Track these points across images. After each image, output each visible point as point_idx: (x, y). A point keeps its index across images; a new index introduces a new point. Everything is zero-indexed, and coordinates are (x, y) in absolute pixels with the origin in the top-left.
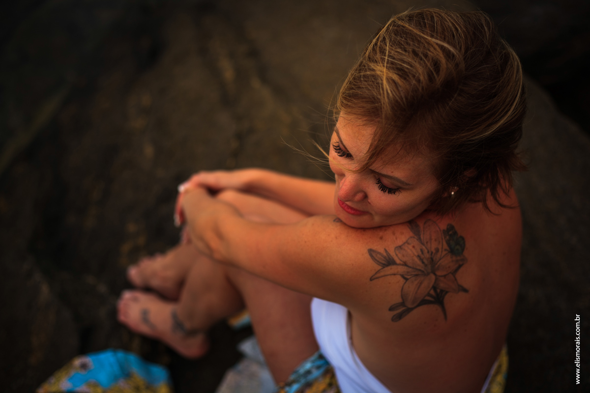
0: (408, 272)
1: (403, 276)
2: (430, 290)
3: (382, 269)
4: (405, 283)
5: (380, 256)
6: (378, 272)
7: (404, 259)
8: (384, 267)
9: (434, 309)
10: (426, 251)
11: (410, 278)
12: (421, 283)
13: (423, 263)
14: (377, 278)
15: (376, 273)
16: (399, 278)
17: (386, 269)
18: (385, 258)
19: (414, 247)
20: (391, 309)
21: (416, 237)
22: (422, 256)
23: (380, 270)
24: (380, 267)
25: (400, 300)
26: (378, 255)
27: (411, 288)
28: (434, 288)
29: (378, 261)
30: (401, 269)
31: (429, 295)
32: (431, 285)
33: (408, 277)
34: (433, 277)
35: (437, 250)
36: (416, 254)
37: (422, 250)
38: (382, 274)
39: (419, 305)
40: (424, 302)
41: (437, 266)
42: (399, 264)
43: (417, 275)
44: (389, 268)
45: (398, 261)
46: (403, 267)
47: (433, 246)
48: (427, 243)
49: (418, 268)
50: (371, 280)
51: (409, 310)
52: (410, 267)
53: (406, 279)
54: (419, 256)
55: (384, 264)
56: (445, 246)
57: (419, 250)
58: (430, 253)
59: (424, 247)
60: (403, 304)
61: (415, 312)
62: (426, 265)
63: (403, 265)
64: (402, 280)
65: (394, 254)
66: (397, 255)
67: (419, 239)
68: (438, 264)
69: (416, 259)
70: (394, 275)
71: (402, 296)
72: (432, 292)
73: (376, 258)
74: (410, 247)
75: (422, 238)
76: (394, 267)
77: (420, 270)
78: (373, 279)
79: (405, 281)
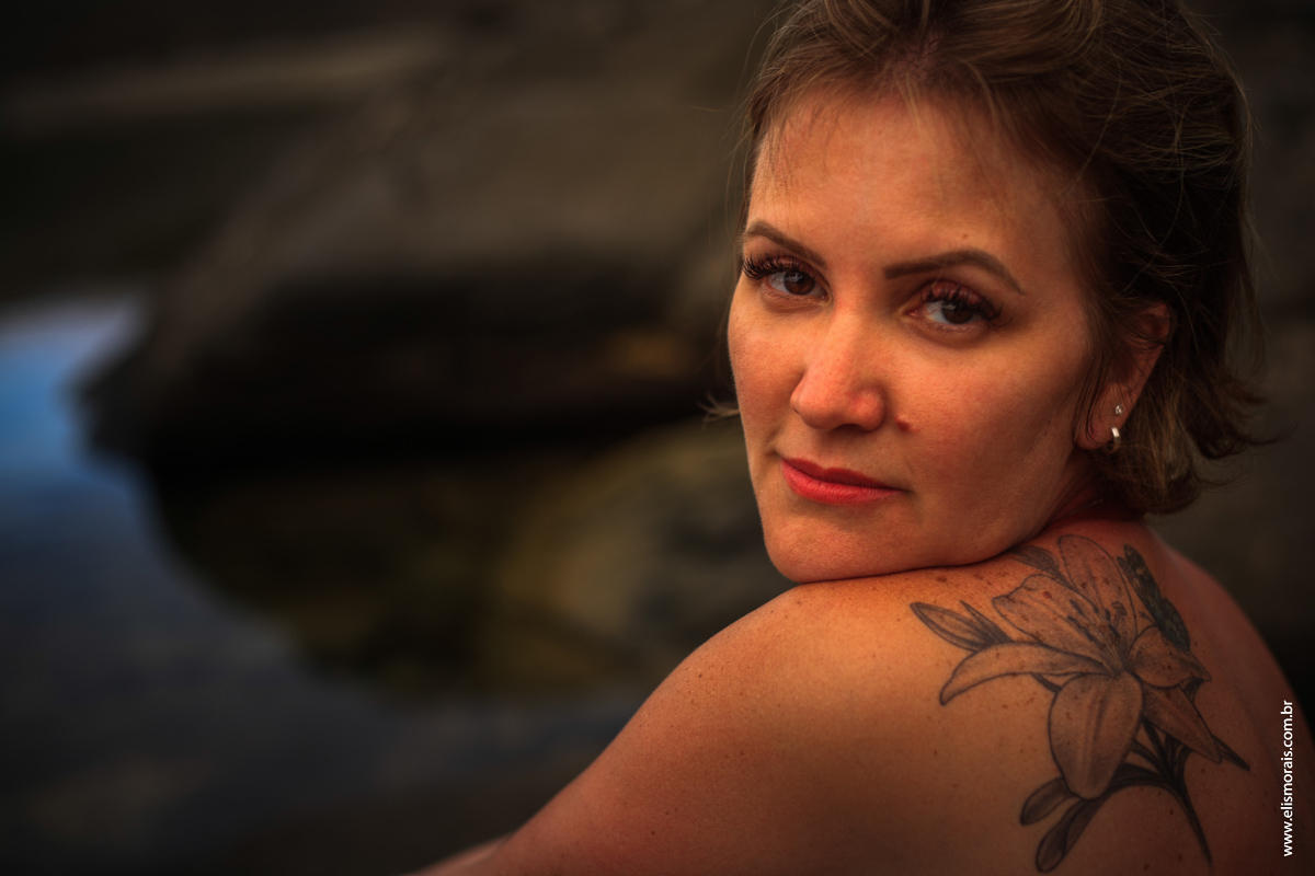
0: (1053, 665)
1: (1041, 679)
2: (1137, 730)
3: (967, 658)
4: (1054, 701)
5: (953, 620)
6: (959, 669)
7: (1031, 627)
8: (975, 653)
9: (1162, 803)
10: (1089, 607)
11: (1065, 684)
12: (1104, 703)
13: (1091, 638)
14: (961, 691)
15: (955, 673)
16: (1028, 681)
17: (981, 656)
18: (969, 623)
19: (1047, 595)
21: (1045, 573)
22: (1083, 621)
23: (963, 661)
24: (963, 654)
25: (1049, 773)
26: (947, 617)
27: (1076, 716)
28: (1147, 724)
29: (952, 635)
30: (1031, 657)
31: (1134, 746)
32: (1136, 714)
33: (1059, 681)
34: (1133, 685)
35: (1120, 609)
36: (1065, 615)
37: (1075, 604)
38: (972, 675)
39: (1114, 787)
41: (1134, 653)
42: (1020, 642)
43: (1083, 675)
44: (991, 652)
45: (1014, 634)
46: (1035, 650)
47: (1107, 596)
48: (1084, 585)
49: (1080, 651)
50: (943, 701)
51: (1087, 809)
52: (1057, 650)
53: (1056, 689)
54: (1070, 619)
55: (972, 643)
56: (1140, 605)
57: (1069, 605)
58: (1103, 613)
59: (1080, 598)
60: (1061, 786)
61: (1106, 813)
62: (1102, 647)
63: (1031, 644)
64: (1043, 696)
65: (995, 614)
66: (1004, 616)
67: (1057, 576)
68: (1137, 648)
69: (1067, 627)
70: (1014, 674)
71: (1055, 753)
72: (1143, 737)
73: (943, 625)
74: (1038, 595)
75: (1065, 574)
76: (1005, 650)
77: (1089, 659)
78: (951, 698)
79: (1052, 695)
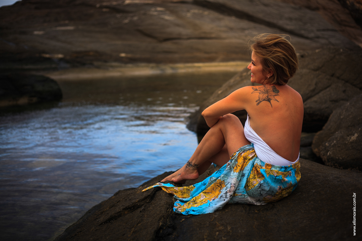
1: (259, 93)
7: (260, 90)
9: (268, 102)
10: (266, 89)
12: (264, 95)
13: (265, 91)
16: (258, 93)
20: (256, 102)
25: (258, 99)
26: (254, 88)
27: (261, 96)
28: (267, 97)
29: (254, 90)
31: (266, 98)
33: (261, 93)
34: (267, 94)
35: (269, 90)
40: (264, 100)
49: (263, 92)
50: (252, 93)
51: (261, 102)
56: (272, 89)
60: (259, 100)
61: (262, 102)
64: (259, 94)
65: (258, 89)
67: (265, 87)
69: (263, 90)
71: (259, 98)
72: (267, 98)
74: (262, 88)
76: (257, 91)
